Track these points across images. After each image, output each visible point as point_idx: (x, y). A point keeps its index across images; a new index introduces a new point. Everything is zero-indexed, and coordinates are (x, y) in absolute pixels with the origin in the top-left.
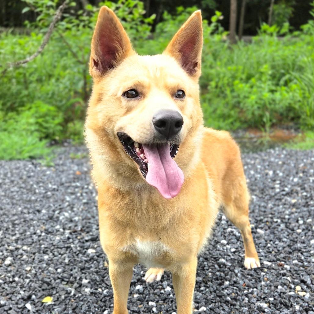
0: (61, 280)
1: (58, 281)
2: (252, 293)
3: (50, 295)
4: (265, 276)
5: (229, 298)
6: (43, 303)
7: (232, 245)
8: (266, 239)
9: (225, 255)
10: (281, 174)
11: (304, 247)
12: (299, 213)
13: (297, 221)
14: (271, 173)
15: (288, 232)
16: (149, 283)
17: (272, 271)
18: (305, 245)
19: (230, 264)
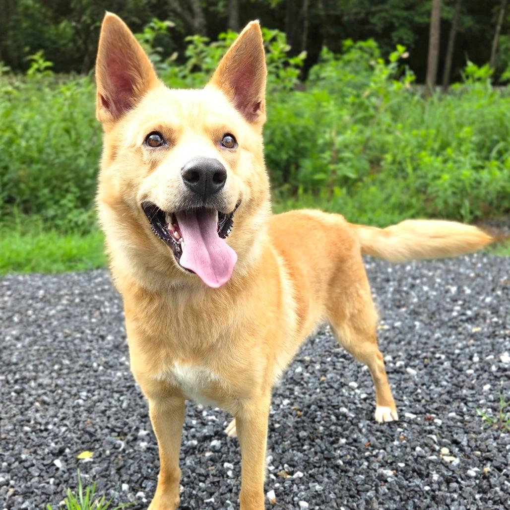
0: (110, 430)
1: (106, 431)
2: (376, 456)
3: (90, 450)
4: (402, 433)
5: (340, 462)
6: (78, 460)
7: (364, 390)
8: (416, 382)
9: (349, 402)
10: (468, 291)
11: (472, 394)
12: (478, 346)
13: (471, 358)
14: (454, 289)
15: (453, 373)
16: (231, 437)
17: (414, 426)
18: (473, 392)
19: (353, 416)
